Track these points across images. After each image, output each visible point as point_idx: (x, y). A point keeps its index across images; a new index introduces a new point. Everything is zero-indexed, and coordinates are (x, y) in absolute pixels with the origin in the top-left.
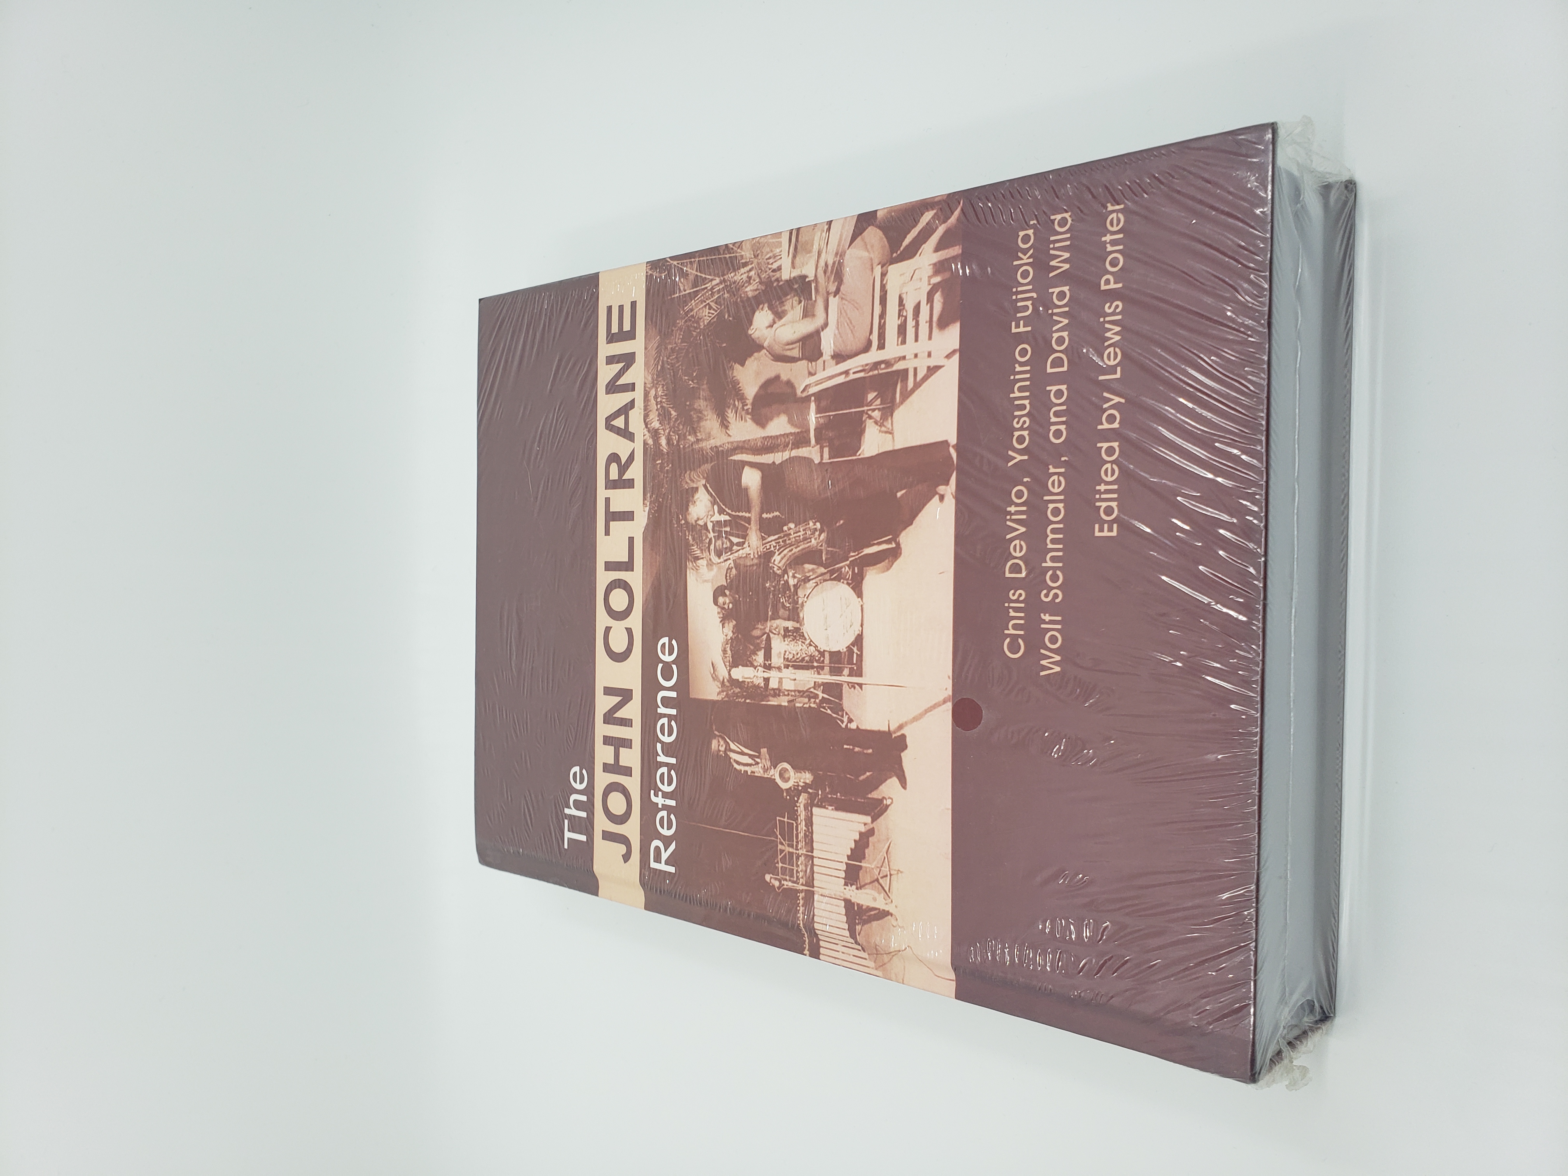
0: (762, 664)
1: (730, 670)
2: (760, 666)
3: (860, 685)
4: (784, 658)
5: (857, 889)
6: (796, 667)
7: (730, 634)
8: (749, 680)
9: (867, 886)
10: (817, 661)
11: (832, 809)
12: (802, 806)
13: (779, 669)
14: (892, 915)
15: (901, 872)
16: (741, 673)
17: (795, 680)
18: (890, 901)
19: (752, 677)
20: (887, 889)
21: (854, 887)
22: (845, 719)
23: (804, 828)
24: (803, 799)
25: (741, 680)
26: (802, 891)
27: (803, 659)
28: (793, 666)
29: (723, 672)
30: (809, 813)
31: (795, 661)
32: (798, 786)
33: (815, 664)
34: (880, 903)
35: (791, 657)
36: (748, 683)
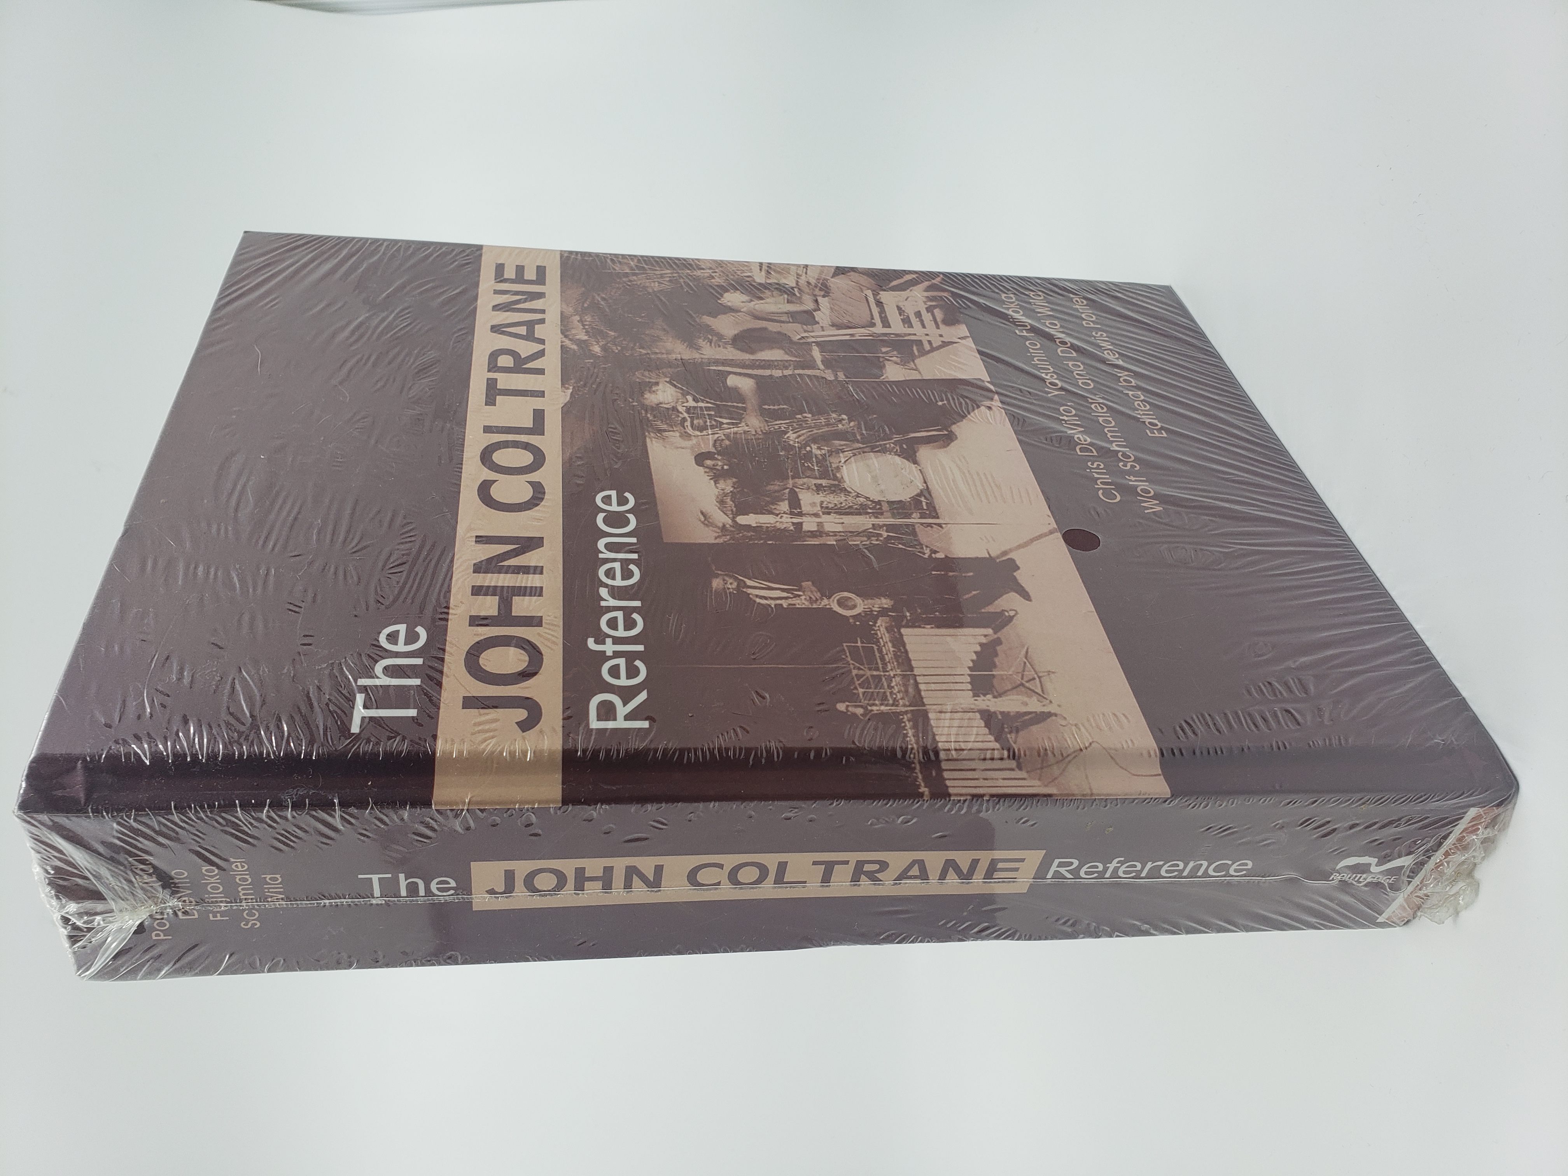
0: (788, 512)
1: (734, 518)
2: (784, 513)
3: (940, 525)
4: (822, 507)
5: (995, 697)
6: (840, 514)
7: (729, 489)
8: (769, 525)
9: (1008, 693)
10: (870, 509)
11: (932, 628)
12: (883, 629)
13: (816, 515)
14: (1056, 715)
15: (1053, 673)
16: (750, 520)
17: (843, 523)
18: (1048, 701)
19: (772, 522)
20: (1039, 691)
21: (989, 696)
22: (927, 551)
23: (892, 649)
24: (881, 624)
25: (755, 525)
26: (906, 712)
27: (850, 507)
28: (835, 513)
29: (722, 518)
30: (896, 635)
31: (839, 509)
32: (872, 611)
33: (870, 511)
34: (1034, 705)
35: (830, 506)
36: (767, 527)
